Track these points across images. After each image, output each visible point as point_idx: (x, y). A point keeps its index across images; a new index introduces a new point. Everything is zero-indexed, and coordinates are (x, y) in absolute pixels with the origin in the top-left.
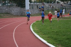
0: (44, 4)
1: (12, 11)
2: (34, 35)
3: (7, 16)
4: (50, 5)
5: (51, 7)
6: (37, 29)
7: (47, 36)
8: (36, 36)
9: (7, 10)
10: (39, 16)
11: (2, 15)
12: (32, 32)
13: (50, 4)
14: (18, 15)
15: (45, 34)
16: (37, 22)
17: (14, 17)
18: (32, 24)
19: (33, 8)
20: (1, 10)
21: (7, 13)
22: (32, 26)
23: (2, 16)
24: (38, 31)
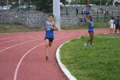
0: (90, 6)
1: (27, 20)
2: (60, 69)
3: (18, 28)
4: (101, 9)
5: (103, 12)
6: (70, 57)
7: (86, 72)
8: (63, 73)
9: (17, 17)
10: (78, 29)
11: (7, 26)
12: (57, 62)
13: (101, 6)
14: (38, 28)
15: (83, 68)
16: (73, 41)
17: (31, 31)
18: (62, 45)
19: (67, 14)
20: (7, 16)
21: (18, 24)
22: (61, 49)
23: (7, 29)
24: (71, 61)
